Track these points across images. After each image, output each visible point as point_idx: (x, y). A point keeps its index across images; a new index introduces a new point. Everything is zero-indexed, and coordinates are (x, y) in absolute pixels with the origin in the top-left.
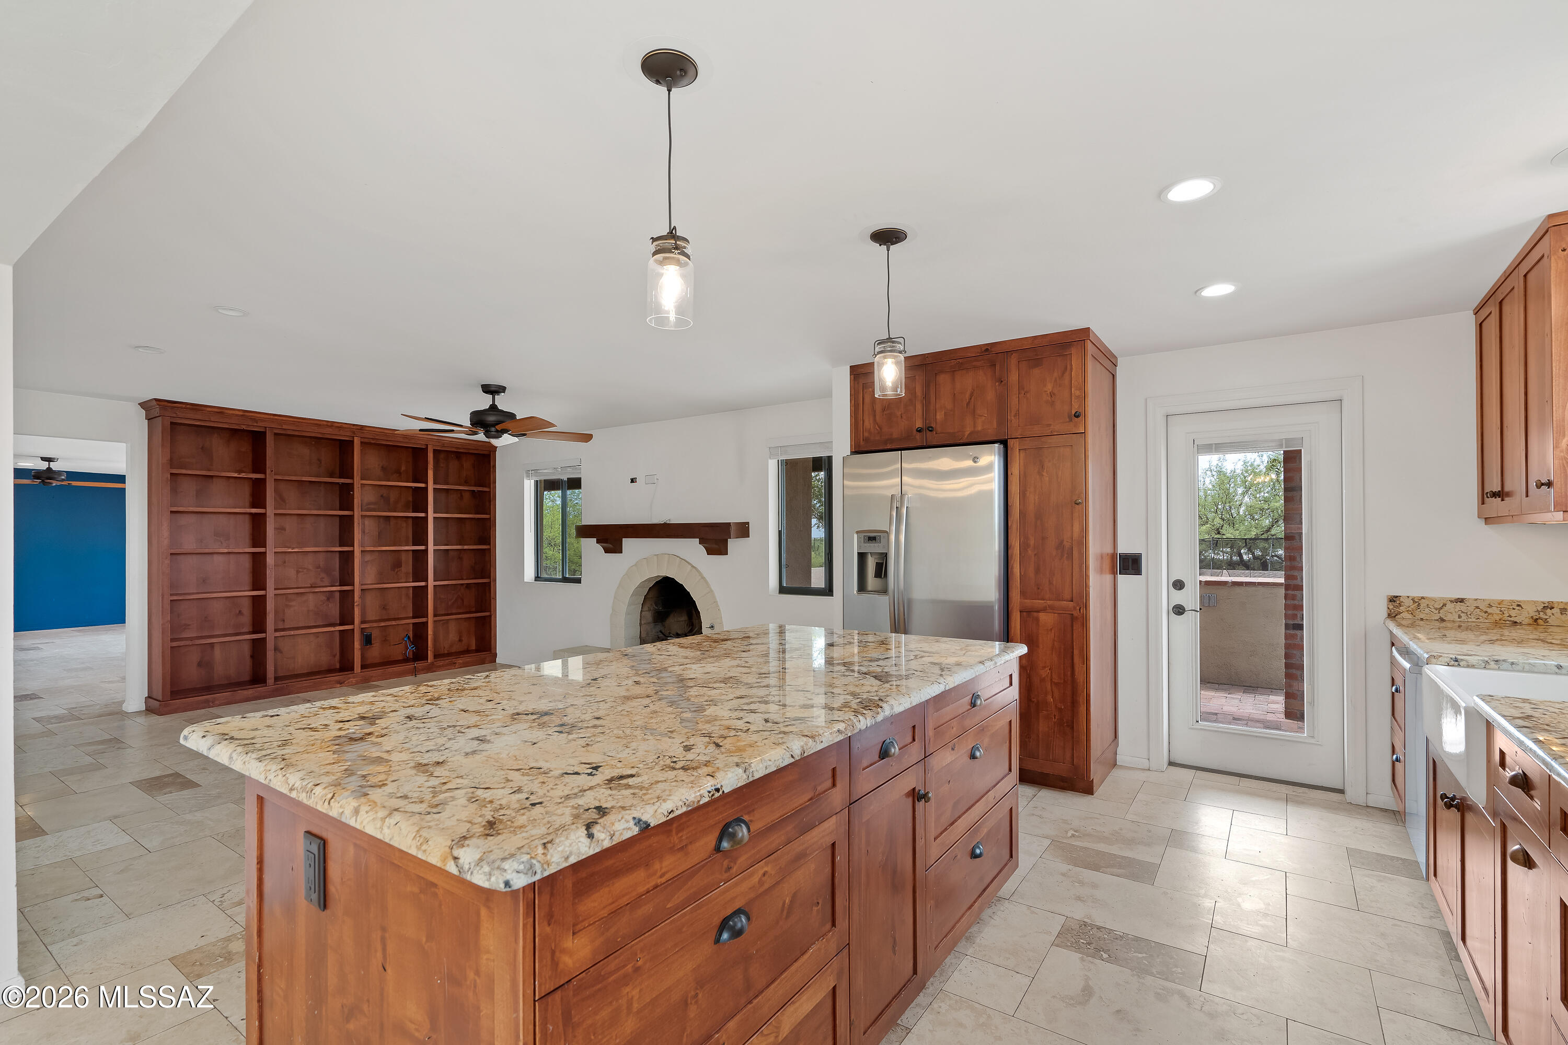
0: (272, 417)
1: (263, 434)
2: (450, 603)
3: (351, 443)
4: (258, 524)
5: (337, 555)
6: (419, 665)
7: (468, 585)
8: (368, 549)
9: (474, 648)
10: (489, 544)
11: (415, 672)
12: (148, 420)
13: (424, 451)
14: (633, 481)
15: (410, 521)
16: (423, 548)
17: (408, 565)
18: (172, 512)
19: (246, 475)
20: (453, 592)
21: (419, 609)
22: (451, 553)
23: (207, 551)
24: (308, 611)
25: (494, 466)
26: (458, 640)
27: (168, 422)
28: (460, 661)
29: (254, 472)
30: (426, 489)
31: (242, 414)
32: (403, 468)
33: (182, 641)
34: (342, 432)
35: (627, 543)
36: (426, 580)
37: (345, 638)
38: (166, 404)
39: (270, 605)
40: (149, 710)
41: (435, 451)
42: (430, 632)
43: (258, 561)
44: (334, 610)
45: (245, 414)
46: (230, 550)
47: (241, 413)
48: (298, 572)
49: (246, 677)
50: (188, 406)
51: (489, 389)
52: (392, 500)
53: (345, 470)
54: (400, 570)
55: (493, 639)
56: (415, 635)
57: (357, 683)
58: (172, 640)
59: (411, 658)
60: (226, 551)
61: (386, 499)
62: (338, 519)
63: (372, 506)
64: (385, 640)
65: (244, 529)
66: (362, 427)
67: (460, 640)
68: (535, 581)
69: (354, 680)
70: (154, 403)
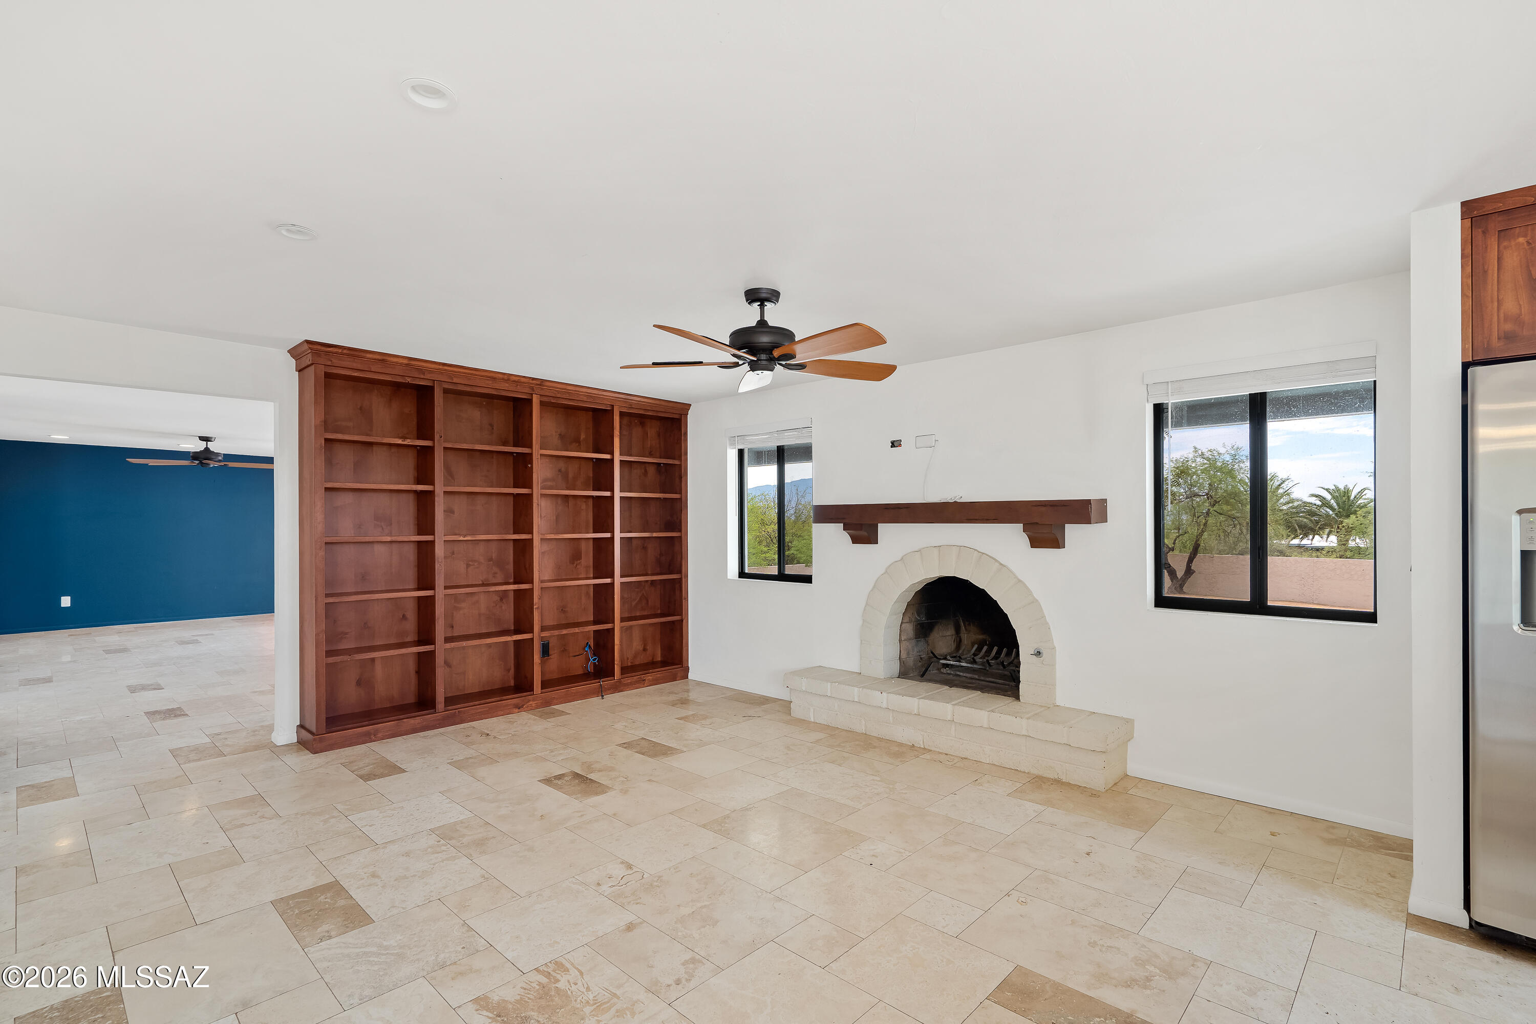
0: (441, 367)
1: (431, 389)
2: (634, 603)
3: (529, 401)
4: (424, 502)
5: (511, 544)
6: (605, 682)
7: (653, 582)
8: (549, 536)
9: (659, 659)
10: (680, 531)
11: (601, 692)
12: (299, 372)
13: (610, 412)
14: (893, 444)
15: (591, 502)
16: (608, 535)
17: (588, 559)
18: (327, 489)
19: (411, 442)
20: (637, 590)
21: (603, 611)
22: (634, 542)
23: (367, 539)
24: (480, 615)
25: (686, 433)
26: (641, 649)
27: (322, 370)
28: (649, 677)
29: (419, 438)
30: (612, 460)
31: (407, 362)
32: (583, 436)
33: (337, 655)
34: (519, 388)
35: (884, 529)
36: (612, 576)
37: (522, 651)
38: (319, 347)
39: (440, 610)
40: (302, 743)
41: (622, 414)
42: (617, 641)
43: (425, 552)
44: (508, 613)
45: (411, 363)
46: (394, 539)
47: (405, 361)
48: (468, 566)
49: (411, 699)
50: (345, 351)
51: (756, 296)
52: (571, 475)
53: (522, 435)
54: (580, 563)
55: (684, 649)
56: (597, 644)
57: (538, 707)
58: (329, 653)
59: (592, 672)
60: (389, 539)
61: (565, 476)
62: (511, 499)
63: (549, 483)
64: (564, 651)
65: (407, 510)
66: (542, 382)
67: (645, 650)
68: (739, 577)
69: (533, 703)
70: (306, 346)
